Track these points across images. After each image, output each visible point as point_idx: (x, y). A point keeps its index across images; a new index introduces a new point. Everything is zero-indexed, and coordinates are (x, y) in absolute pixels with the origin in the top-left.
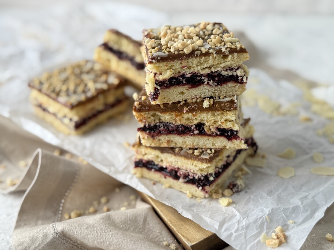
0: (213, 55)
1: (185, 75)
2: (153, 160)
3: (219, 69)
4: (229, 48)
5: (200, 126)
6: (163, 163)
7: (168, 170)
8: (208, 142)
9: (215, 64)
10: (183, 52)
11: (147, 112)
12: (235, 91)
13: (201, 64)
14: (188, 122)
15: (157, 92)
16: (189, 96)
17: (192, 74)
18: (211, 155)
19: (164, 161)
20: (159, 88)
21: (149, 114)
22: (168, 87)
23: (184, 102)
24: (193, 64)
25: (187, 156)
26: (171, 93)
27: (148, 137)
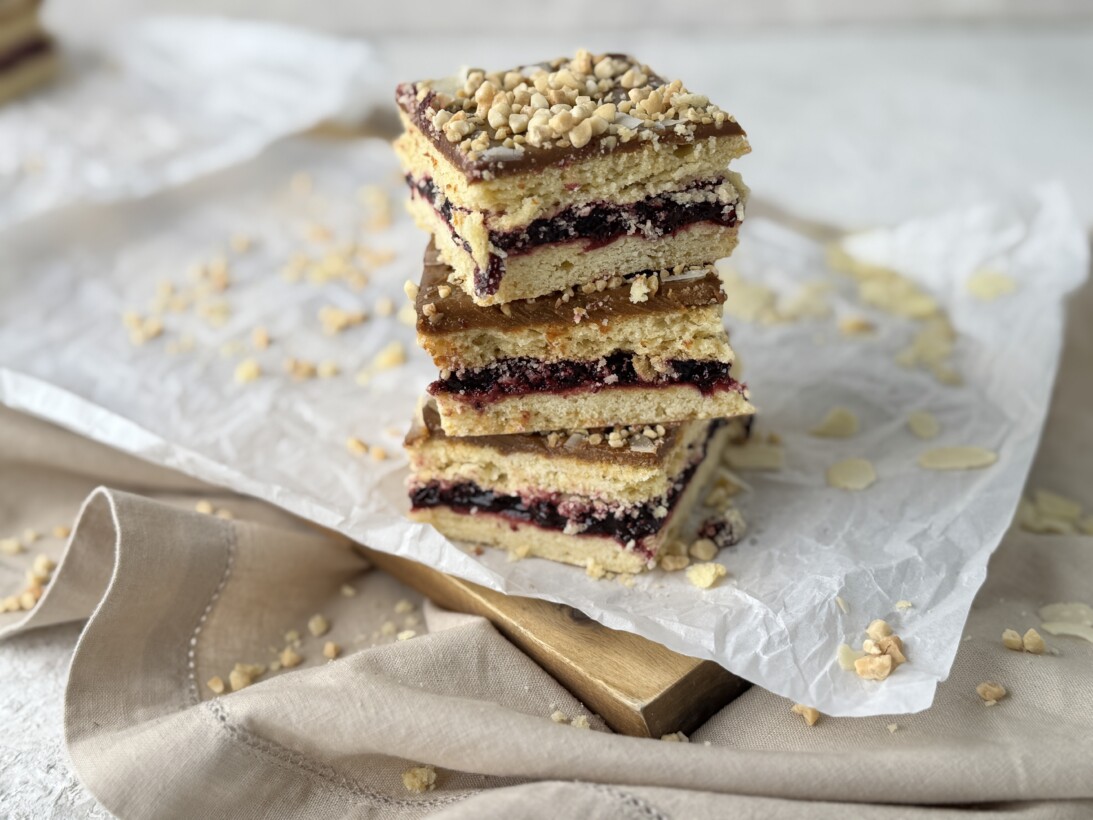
0: (652, 145)
1: (574, 211)
2: (476, 478)
3: (668, 187)
4: (694, 123)
5: (621, 361)
6: (506, 486)
7: (526, 502)
8: (644, 405)
9: (656, 172)
10: (568, 144)
11: (461, 331)
12: (712, 249)
13: (618, 175)
14: (585, 351)
15: (498, 267)
16: (585, 273)
17: (593, 207)
18: (657, 442)
19: (509, 477)
20: (503, 254)
21: (466, 337)
22: (525, 251)
23: (572, 293)
24: (595, 177)
25: (585, 454)
26: (535, 267)
27: (462, 407)
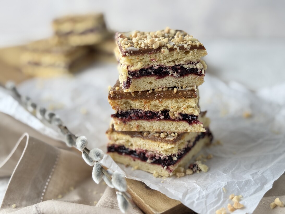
0: (177, 50)
1: (153, 67)
2: (124, 144)
3: (182, 62)
4: (190, 45)
5: (165, 112)
6: (132, 147)
7: (137, 152)
8: (172, 126)
9: (178, 58)
10: (152, 48)
11: (120, 99)
12: (195, 82)
13: (167, 58)
14: (155, 108)
15: (129, 81)
16: (156, 86)
17: (159, 66)
18: (174, 137)
19: (133, 144)
20: (131, 77)
21: (121, 101)
22: (138, 77)
23: (152, 91)
24: (160, 58)
25: (154, 139)
26: (141, 82)
27: (120, 122)
